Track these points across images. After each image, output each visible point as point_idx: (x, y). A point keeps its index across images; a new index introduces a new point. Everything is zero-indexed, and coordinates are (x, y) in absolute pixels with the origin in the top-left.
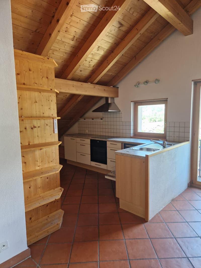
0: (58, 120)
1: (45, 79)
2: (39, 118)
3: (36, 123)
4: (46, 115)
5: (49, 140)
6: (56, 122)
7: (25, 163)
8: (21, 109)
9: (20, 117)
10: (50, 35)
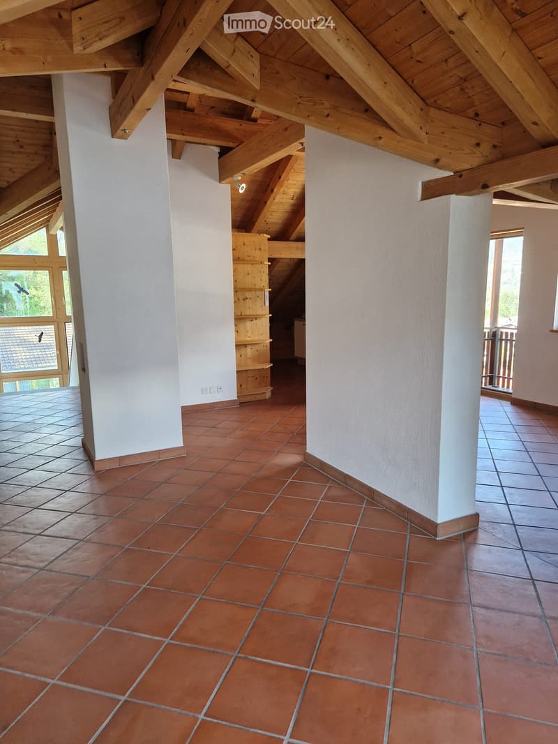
0: (269, 292)
1: (258, 251)
2: (250, 290)
3: (248, 295)
4: (257, 287)
5: (260, 312)
6: (267, 294)
7: (237, 332)
8: (235, 281)
9: (235, 288)
10: (266, 203)
